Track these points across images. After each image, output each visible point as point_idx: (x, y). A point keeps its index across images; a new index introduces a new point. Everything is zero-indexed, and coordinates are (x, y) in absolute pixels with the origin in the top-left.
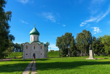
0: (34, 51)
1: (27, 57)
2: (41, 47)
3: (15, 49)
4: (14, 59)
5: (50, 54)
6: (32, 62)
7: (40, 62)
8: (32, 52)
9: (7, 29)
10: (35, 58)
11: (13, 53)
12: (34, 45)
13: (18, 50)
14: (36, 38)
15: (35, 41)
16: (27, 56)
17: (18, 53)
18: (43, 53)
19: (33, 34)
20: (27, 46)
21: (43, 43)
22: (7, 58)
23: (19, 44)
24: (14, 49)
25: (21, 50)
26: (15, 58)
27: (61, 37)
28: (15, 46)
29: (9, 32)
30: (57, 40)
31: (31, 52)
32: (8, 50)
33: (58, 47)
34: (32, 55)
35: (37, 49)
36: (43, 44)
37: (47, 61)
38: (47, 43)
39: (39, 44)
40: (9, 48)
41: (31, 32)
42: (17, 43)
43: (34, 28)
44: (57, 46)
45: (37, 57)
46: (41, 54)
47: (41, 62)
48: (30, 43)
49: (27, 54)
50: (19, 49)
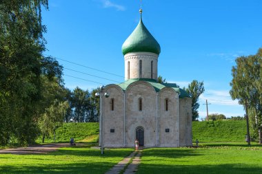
0: (139, 119)
1: (114, 142)
2: (167, 101)
3: (74, 109)
4: (67, 146)
5: (207, 133)
6: (126, 161)
7: (154, 162)
8: (133, 123)
9: (36, 37)
10: (141, 144)
11: (65, 124)
12: (139, 96)
13: (83, 115)
14: (146, 64)
15: (141, 80)
16: (114, 136)
17: (84, 124)
18: (175, 127)
19: (134, 49)
20: (113, 100)
21: (175, 85)
22: (46, 141)
23: (87, 92)
24: (69, 110)
25: (92, 113)
26: (72, 144)
27: (254, 59)
28: (71, 100)
29: (42, 49)
30: (234, 70)
31: (130, 121)
32: (48, 113)
33: (241, 103)
34: (132, 132)
35: (152, 109)
36: (176, 89)
37: (187, 158)
38: (194, 83)
39: (157, 90)
40: (52, 109)
41: (128, 43)
42: (78, 90)
43: (139, 25)
44: (234, 95)
45: (150, 143)
46: (167, 131)
47: (162, 162)
48: (124, 87)
49: (112, 131)
50: (88, 110)
